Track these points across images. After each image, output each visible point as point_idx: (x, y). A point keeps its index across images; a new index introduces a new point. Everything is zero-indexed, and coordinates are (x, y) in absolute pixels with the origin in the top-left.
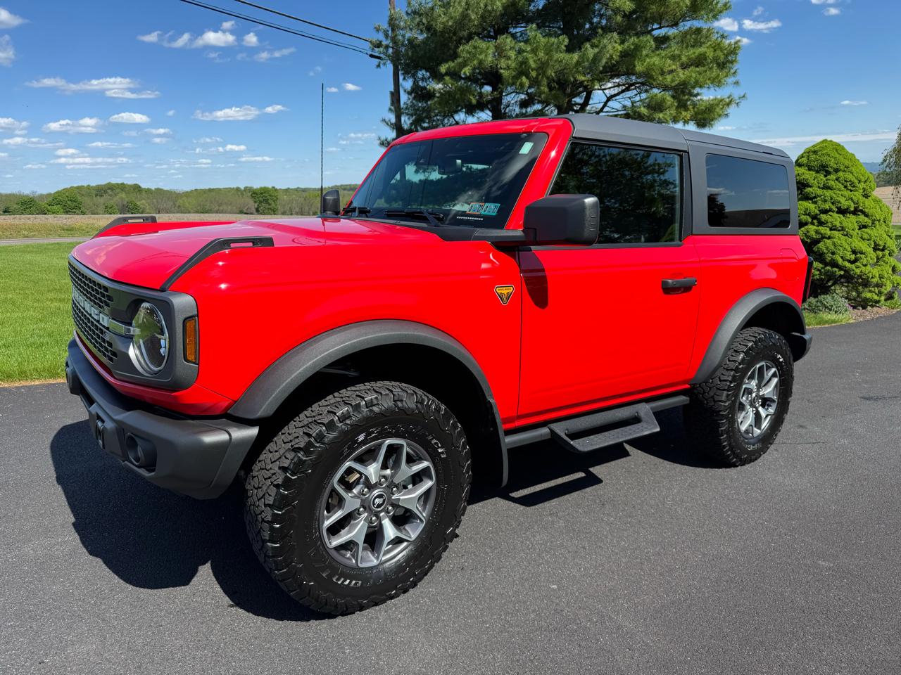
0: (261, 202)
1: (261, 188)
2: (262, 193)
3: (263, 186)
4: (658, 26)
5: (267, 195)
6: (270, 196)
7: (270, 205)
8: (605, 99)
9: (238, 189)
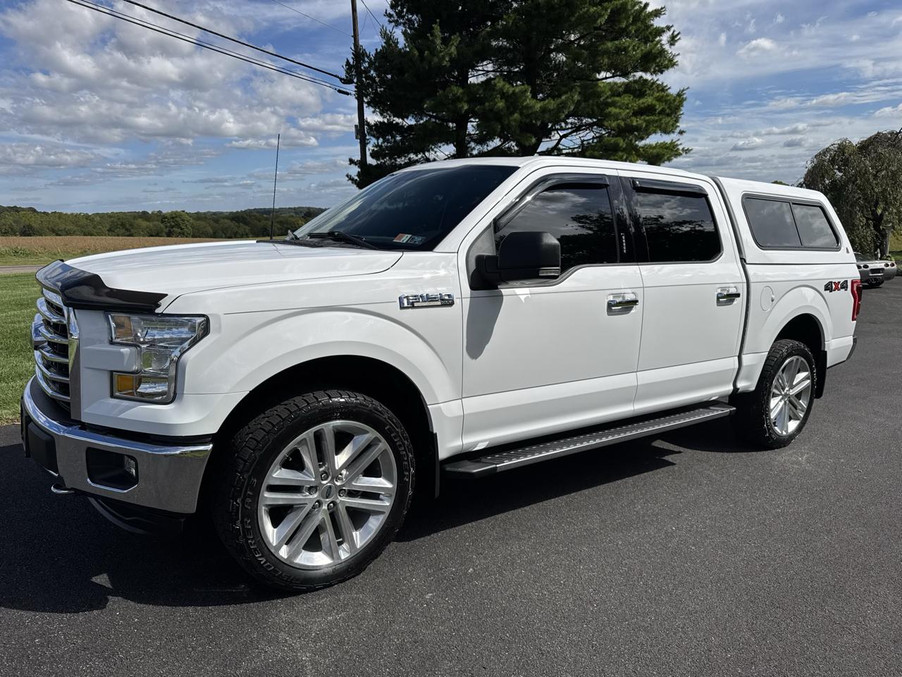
0: (172, 227)
1: (172, 212)
2: (173, 218)
3: (174, 210)
4: (611, 75)
5: (178, 219)
6: (183, 220)
7: (182, 229)
8: (559, 138)
9: (144, 213)
